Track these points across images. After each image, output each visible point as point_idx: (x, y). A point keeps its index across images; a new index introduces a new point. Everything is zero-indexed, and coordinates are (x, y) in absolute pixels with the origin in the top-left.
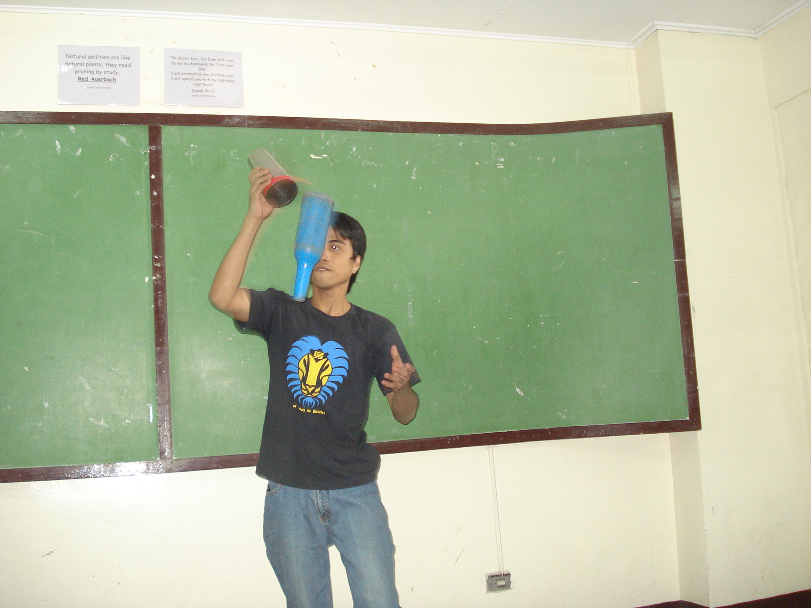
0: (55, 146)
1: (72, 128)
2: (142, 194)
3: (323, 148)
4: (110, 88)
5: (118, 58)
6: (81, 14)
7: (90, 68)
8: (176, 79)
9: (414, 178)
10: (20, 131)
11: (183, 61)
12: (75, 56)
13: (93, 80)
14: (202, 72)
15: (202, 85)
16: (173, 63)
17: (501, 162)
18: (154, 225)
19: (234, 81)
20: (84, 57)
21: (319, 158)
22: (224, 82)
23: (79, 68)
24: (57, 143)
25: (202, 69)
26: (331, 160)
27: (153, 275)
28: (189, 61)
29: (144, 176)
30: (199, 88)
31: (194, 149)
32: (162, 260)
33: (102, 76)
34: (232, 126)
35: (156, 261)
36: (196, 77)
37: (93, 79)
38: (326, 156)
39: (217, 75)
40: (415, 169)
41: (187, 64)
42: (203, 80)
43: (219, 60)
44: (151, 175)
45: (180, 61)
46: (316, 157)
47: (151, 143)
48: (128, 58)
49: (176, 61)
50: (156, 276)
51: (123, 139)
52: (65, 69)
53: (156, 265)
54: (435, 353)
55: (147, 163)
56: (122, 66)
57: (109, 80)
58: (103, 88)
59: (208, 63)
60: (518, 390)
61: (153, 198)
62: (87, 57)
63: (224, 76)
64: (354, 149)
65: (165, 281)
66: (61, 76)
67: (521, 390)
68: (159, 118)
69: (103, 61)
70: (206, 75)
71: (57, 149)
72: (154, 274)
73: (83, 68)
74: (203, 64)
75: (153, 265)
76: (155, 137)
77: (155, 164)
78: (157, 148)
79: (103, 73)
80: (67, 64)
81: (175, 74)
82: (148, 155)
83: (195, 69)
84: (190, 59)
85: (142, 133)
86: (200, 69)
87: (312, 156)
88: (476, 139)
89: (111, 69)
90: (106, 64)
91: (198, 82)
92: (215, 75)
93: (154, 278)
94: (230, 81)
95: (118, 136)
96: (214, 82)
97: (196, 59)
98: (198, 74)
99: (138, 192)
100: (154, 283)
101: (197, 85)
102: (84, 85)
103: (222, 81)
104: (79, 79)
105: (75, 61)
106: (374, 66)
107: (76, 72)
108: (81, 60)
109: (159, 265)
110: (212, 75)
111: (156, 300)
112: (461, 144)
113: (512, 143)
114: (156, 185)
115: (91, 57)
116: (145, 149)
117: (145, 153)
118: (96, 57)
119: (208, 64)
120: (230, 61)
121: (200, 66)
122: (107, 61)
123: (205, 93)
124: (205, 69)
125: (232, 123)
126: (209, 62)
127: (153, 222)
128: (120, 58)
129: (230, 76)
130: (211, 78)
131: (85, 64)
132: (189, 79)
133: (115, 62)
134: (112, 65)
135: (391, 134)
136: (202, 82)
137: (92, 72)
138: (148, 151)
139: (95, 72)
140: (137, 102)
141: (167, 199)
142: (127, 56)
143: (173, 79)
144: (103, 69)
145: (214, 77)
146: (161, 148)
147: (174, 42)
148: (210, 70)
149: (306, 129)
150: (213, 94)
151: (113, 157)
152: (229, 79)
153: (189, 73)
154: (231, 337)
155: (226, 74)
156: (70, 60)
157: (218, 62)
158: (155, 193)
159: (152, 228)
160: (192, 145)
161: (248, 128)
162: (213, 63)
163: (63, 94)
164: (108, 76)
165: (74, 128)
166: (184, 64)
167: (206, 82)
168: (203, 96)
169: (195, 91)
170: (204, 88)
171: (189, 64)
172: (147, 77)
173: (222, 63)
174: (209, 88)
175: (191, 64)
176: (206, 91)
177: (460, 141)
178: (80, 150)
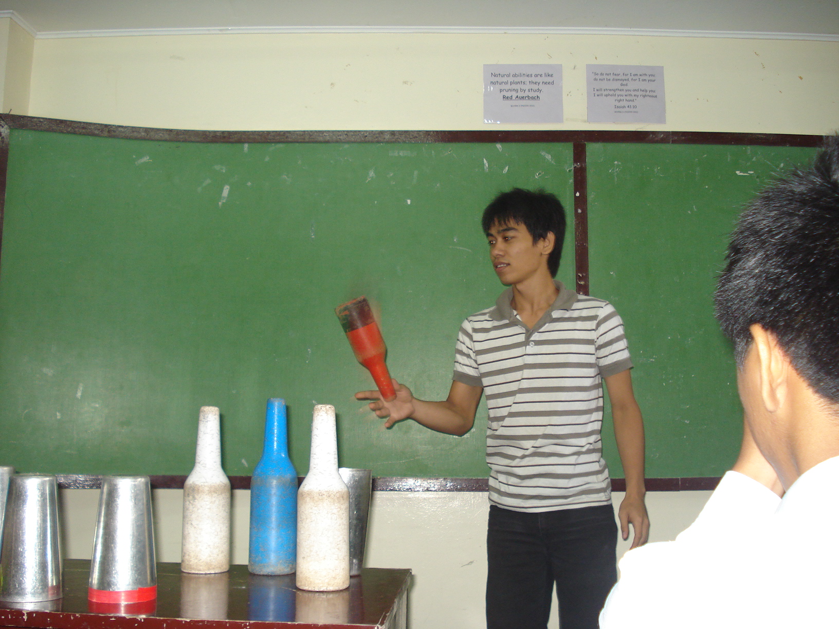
0: (483, 164)
1: (499, 146)
3: (748, 164)
4: (533, 106)
5: (541, 76)
6: (505, 33)
7: (514, 87)
8: (598, 95)
10: (450, 151)
11: (605, 77)
12: (499, 74)
13: (517, 99)
14: (625, 88)
15: (625, 100)
18: (578, 243)
19: (656, 96)
20: (508, 76)
21: (745, 174)
22: (646, 97)
23: (504, 87)
24: (485, 161)
25: (624, 85)
26: (758, 177)
28: (611, 77)
29: (569, 194)
30: (622, 104)
31: (618, 166)
32: (586, 278)
33: (527, 93)
34: (657, 142)
35: (579, 278)
36: (618, 93)
37: (517, 97)
38: (752, 172)
39: (639, 90)
41: (609, 80)
42: (626, 96)
43: (640, 75)
44: (575, 194)
45: (602, 77)
46: (742, 174)
47: (576, 161)
48: (552, 75)
49: (598, 77)
51: (549, 157)
52: (490, 88)
53: (579, 283)
55: (571, 181)
56: (546, 83)
57: (533, 98)
58: (528, 106)
59: (630, 78)
61: (576, 216)
62: (511, 75)
63: (646, 91)
64: (782, 164)
66: (486, 94)
68: (583, 135)
69: (527, 79)
70: (629, 90)
71: (485, 168)
73: (508, 87)
74: (625, 80)
75: (577, 283)
76: (579, 155)
77: (580, 182)
78: (582, 166)
79: (527, 91)
80: (493, 83)
82: (573, 171)
83: (617, 85)
84: (612, 75)
85: (567, 150)
86: (622, 85)
87: (738, 172)
89: (535, 87)
90: (530, 82)
91: (620, 98)
92: (637, 90)
94: (652, 96)
95: (543, 153)
96: (636, 98)
97: (619, 75)
98: (620, 90)
101: (619, 101)
102: (509, 102)
103: (644, 96)
104: (504, 97)
105: (499, 79)
106: (801, 78)
107: (501, 91)
108: (505, 79)
109: (582, 283)
110: (634, 90)
114: (581, 202)
115: (515, 76)
116: (569, 167)
117: (570, 171)
118: (520, 75)
119: (630, 79)
120: (652, 75)
121: (622, 82)
122: (530, 79)
123: (627, 109)
124: (627, 85)
125: (656, 139)
127: (577, 240)
128: (543, 75)
129: (652, 91)
130: (633, 93)
131: (509, 83)
132: (611, 95)
133: (539, 79)
134: (536, 83)
136: (624, 98)
137: (517, 91)
138: (572, 168)
139: (519, 90)
140: (560, 120)
141: (591, 216)
142: (550, 73)
143: (596, 95)
144: (527, 87)
145: (636, 93)
146: (586, 166)
147: (596, 58)
148: (632, 85)
149: (731, 144)
150: (635, 110)
151: (539, 175)
152: (651, 94)
153: (611, 89)
154: (653, 358)
155: (648, 89)
156: (495, 79)
157: (640, 77)
158: (580, 211)
159: (576, 245)
160: (616, 162)
161: (672, 145)
162: (634, 78)
163: (488, 114)
164: (531, 94)
165: (501, 147)
166: (605, 79)
167: (628, 98)
168: (625, 112)
169: (618, 107)
170: (626, 104)
171: (611, 80)
172: (570, 94)
173: (644, 77)
174: (631, 104)
175: (613, 80)
176: (628, 107)
178: (507, 168)
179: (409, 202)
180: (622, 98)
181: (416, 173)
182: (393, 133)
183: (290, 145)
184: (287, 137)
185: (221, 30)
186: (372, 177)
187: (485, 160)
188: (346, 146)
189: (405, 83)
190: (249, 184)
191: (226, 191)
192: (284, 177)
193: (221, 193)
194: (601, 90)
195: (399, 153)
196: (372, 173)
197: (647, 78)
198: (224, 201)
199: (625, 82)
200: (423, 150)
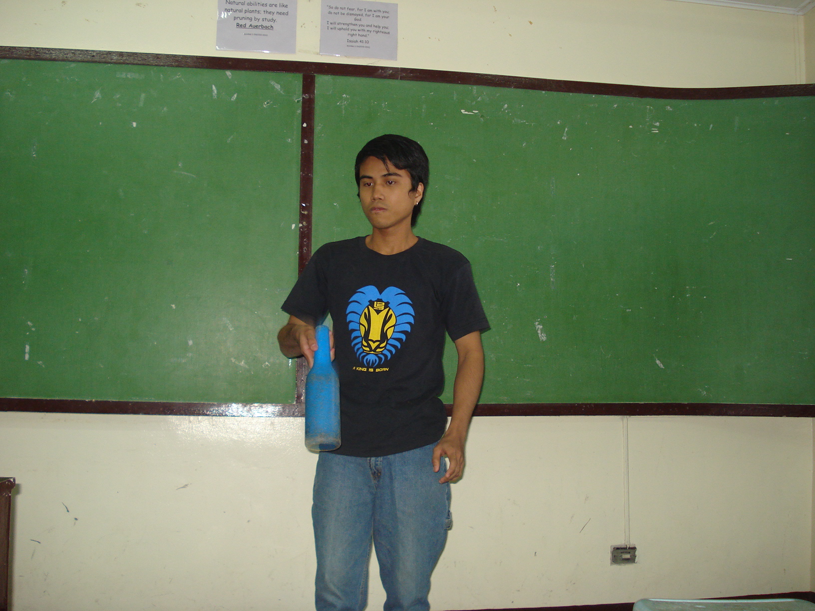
0: (212, 91)
1: (228, 73)
2: (293, 141)
3: (474, 103)
4: (266, 35)
5: (276, 6)
7: (249, 15)
8: (331, 29)
9: (565, 138)
10: (179, 75)
11: (340, 11)
12: (234, 2)
13: (251, 27)
14: (358, 23)
15: (357, 35)
16: (330, 13)
17: (656, 127)
18: (303, 173)
19: (389, 33)
20: (243, 4)
21: (470, 113)
22: (378, 33)
23: (238, 14)
24: (214, 88)
25: (358, 20)
26: (482, 116)
27: (300, 223)
28: (346, 12)
29: (297, 124)
30: (354, 38)
31: (346, 99)
32: (309, 208)
33: (260, 23)
34: (385, 77)
35: (303, 208)
36: (351, 27)
37: (251, 25)
38: (477, 112)
39: (373, 26)
40: (566, 129)
41: (344, 14)
42: (359, 30)
43: (375, 11)
44: (303, 124)
45: (336, 11)
46: (467, 113)
47: (304, 92)
48: (286, 6)
49: (333, 11)
50: (302, 223)
51: (278, 87)
52: (224, 15)
53: (303, 212)
54: (574, 318)
55: (299, 111)
56: (280, 14)
57: (267, 28)
58: (261, 35)
59: (364, 13)
60: (658, 362)
61: (303, 146)
62: (246, 4)
63: (379, 27)
64: (506, 106)
65: (311, 229)
66: (221, 22)
67: (662, 363)
68: (314, 67)
69: (262, 9)
70: (362, 25)
71: (214, 94)
73: (242, 15)
74: (359, 15)
75: (301, 214)
76: (308, 86)
77: (308, 113)
78: (310, 97)
79: (261, 20)
80: (227, 10)
81: (331, 23)
82: (301, 104)
83: (351, 20)
84: (346, 9)
85: (296, 81)
86: (355, 20)
87: (463, 111)
88: (633, 102)
89: (269, 17)
90: (264, 11)
92: (371, 26)
93: (301, 225)
94: (385, 33)
95: (273, 83)
96: (369, 33)
97: (353, 10)
98: (354, 25)
99: (290, 140)
100: (300, 230)
101: (352, 35)
102: (243, 30)
103: (377, 32)
105: (234, 7)
106: (531, 23)
107: (235, 18)
108: (240, 7)
109: (306, 213)
110: (368, 26)
111: (301, 247)
112: (615, 106)
113: (669, 107)
114: (307, 133)
115: (250, 4)
116: (298, 97)
117: (298, 102)
118: (255, 4)
119: (364, 15)
120: (386, 12)
121: (356, 17)
122: (265, 8)
123: (359, 44)
124: (360, 20)
125: (385, 75)
127: (302, 170)
128: (278, 6)
129: (385, 27)
130: (367, 28)
131: (244, 12)
132: (345, 29)
133: (273, 9)
134: (270, 13)
135: (544, 92)
136: (357, 32)
137: (251, 19)
138: (301, 99)
139: (253, 19)
140: (293, 51)
141: (317, 147)
142: (285, 4)
143: (329, 28)
144: (261, 16)
145: (369, 28)
146: (314, 97)
148: (365, 21)
149: (458, 83)
150: (367, 45)
151: (267, 104)
152: (384, 30)
153: (345, 23)
155: (381, 25)
156: (229, 6)
157: (374, 13)
158: (306, 142)
159: (301, 175)
160: (344, 95)
161: (400, 81)
162: (369, 13)
163: (221, 41)
164: (266, 24)
165: (230, 74)
166: (340, 13)
167: (361, 33)
168: (357, 46)
169: (350, 41)
170: (359, 38)
171: (345, 14)
172: (304, 26)
173: (378, 14)
174: (364, 39)
175: (348, 14)
176: (361, 42)
177: (615, 102)
178: (235, 96)
179: (135, 124)
180: (354, 32)
181: (143, 96)
182: (121, 54)
183: (15, 61)
184: (12, 53)
186: (98, 98)
187: (213, 86)
188: (73, 65)
192: (7, 93)
194: (335, 23)
195: (127, 74)
196: (98, 94)
197: (381, 14)
200: (152, 73)
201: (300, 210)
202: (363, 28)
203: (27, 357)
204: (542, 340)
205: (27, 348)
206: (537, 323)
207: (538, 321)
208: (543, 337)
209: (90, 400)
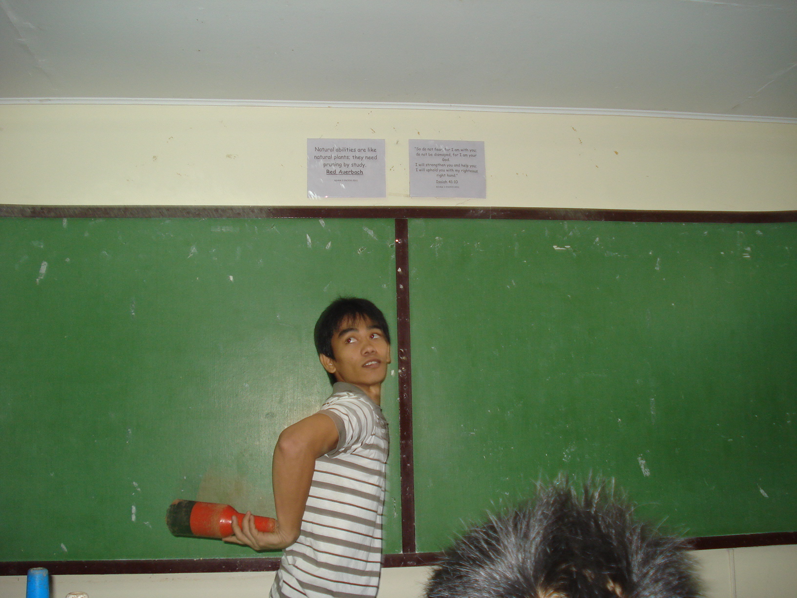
0: (307, 240)
1: (322, 222)
2: (389, 287)
3: (566, 238)
4: (357, 181)
5: (364, 150)
6: (329, 107)
7: (339, 161)
8: (420, 170)
9: (657, 268)
10: (276, 227)
11: (428, 152)
12: (323, 149)
13: (340, 173)
14: (447, 163)
15: (446, 175)
16: (418, 154)
17: (747, 252)
18: (400, 318)
19: (477, 172)
20: (332, 150)
21: (562, 249)
22: (467, 172)
23: (327, 161)
24: (308, 237)
25: (446, 160)
26: (574, 251)
27: (399, 369)
28: (433, 152)
29: (391, 269)
30: (443, 179)
31: (439, 241)
32: (407, 353)
33: (351, 168)
34: (476, 217)
35: (401, 354)
36: (440, 168)
38: (569, 247)
39: (461, 165)
40: (658, 259)
41: (431, 155)
42: (447, 171)
43: (462, 150)
44: (397, 269)
45: (424, 152)
46: (559, 248)
47: (397, 236)
48: (375, 150)
49: (421, 152)
50: (401, 369)
52: (314, 162)
53: (401, 358)
54: (677, 451)
55: (393, 256)
56: (369, 158)
57: (357, 173)
58: (351, 180)
60: (762, 491)
61: (398, 290)
62: (335, 150)
63: (467, 166)
64: (597, 239)
65: (410, 374)
67: (766, 492)
68: (405, 211)
69: (351, 154)
70: (450, 165)
71: (308, 243)
72: (400, 367)
73: (332, 161)
74: (447, 155)
75: (399, 360)
76: (401, 231)
77: (402, 258)
79: (350, 165)
80: (317, 157)
81: (420, 165)
82: (394, 248)
83: (439, 160)
84: (434, 150)
85: (389, 226)
86: (444, 160)
87: (555, 247)
88: (722, 228)
89: (358, 162)
90: (353, 156)
91: (441, 173)
92: (459, 166)
93: (400, 371)
94: (473, 171)
95: (365, 229)
96: (457, 173)
97: (440, 150)
98: (442, 165)
99: (385, 285)
100: (399, 376)
102: (332, 177)
103: (465, 171)
104: (328, 172)
105: (323, 154)
106: (617, 153)
107: (325, 165)
108: (329, 154)
109: (404, 358)
110: (456, 166)
111: (401, 393)
112: (706, 233)
113: (759, 232)
114: (402, 279)
115: (338, 150)
116: (393, 241)
117: (392, 246)
118: (344, 150)
119: (452, 155)
120: (473, 151)
121: (443, 157)
122: (353, 154)
123: (449, 184)
124: (448, 160)
125: (476, 215)
126: (452, 153)
127: (399, 315)
128: (367, 150)
129: (473, 166)
130: (454, 168)
131: (333, 158)
132: (433, 170)
133: (362, 154)
134: (359, 158)
135: (634, 223)
136: (446, 173)
137: (340, 166)
138: (394, 244)
139: (343, 165)
140: (382, 194)
141: (412, 291)
142: (373, 148)
143: (418, 170)
144: (351, 161)
145: (457, 168)
146: (407, 242)
147: (419, 133)
148: (453, 161)
149: (549, 219)
150: (455, 185)
151: (361, 250)
152: (472, 169)
153: (433, 164)
154: (474, 432)
155: (469, 164)
156: (318, 154)
157: (462, 152)
158: (401, 287)
159: (398, 320)
160: (437, 238)
161: (492, 220)
162: (456, 153)
164: (355, 169)
165: (324, 222)
166: (428, 155)
167: (450, 173)
168: (447, 187)
169: (440, 182)
170: (448, 179)
171: (433, 155)
172: (392, 170)
173: (465, 153)
174: (453, 179)
175: (435, 155)
176: (450, 182)
177: (705, 229)
178: (330, 244)
179: (231, 278)
181: (239, 249)
182: (217, 208)
183: (111, 220)
185: (41, 100)
186: (194, 253)
187: (307, 235)
188: (168, 221)
189: (229, 156)
190: (68, 260)
191: (44, 268)
192: (104, 253)
193: (39, 270)
194: (423, 165)
195: (221, 228)
196: (194, 250)
197: (468, 153)
198: (42, 278)
199: (446, 158)
200: (246, 225)
201: (398, 356)
202: (450, 168)
203: (134, 518)
204: (646, 476)
205: (134, 509)
206: (640, 458)
207: (641, 456)
208: (646, 472)
209: (198, 559)
